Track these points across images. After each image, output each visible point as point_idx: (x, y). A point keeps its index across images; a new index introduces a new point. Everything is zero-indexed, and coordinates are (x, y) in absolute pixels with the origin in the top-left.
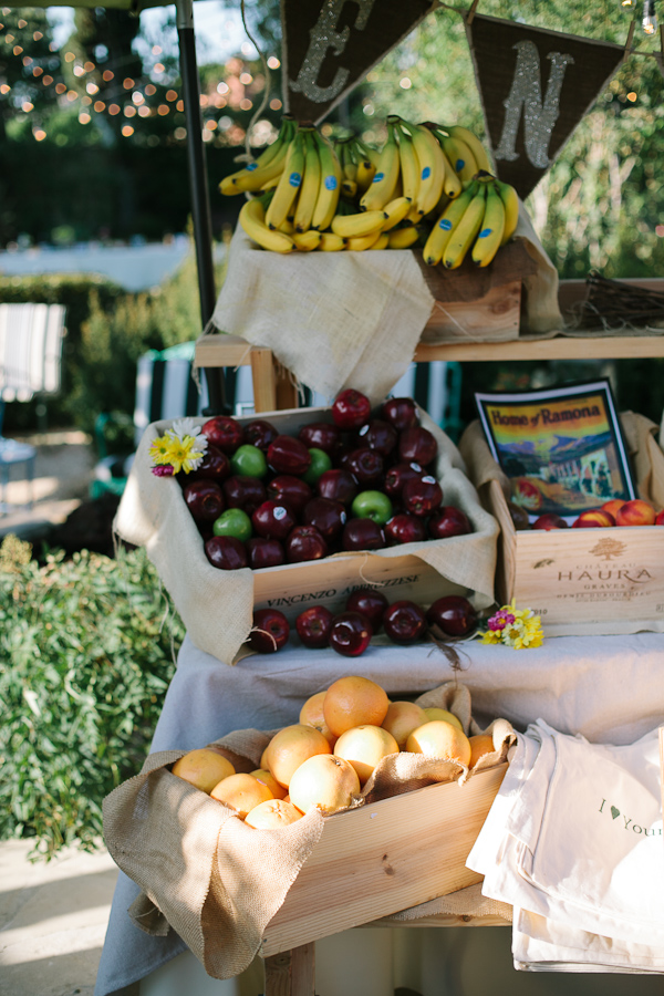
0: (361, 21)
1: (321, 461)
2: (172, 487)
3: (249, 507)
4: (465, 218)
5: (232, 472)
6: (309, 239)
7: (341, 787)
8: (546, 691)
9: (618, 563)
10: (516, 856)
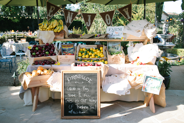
0: (54, 10)
1: (44, 49)
2: (29, 50)
3: (36, 52)
4: (58, 28)
5: (35, 49)
6: (44, 29)
7: (36, 74)
8: (60, 69)
9: (67, 58)
10: (51, 81)
